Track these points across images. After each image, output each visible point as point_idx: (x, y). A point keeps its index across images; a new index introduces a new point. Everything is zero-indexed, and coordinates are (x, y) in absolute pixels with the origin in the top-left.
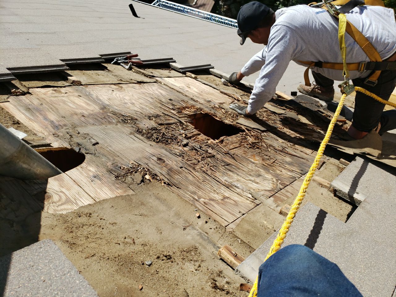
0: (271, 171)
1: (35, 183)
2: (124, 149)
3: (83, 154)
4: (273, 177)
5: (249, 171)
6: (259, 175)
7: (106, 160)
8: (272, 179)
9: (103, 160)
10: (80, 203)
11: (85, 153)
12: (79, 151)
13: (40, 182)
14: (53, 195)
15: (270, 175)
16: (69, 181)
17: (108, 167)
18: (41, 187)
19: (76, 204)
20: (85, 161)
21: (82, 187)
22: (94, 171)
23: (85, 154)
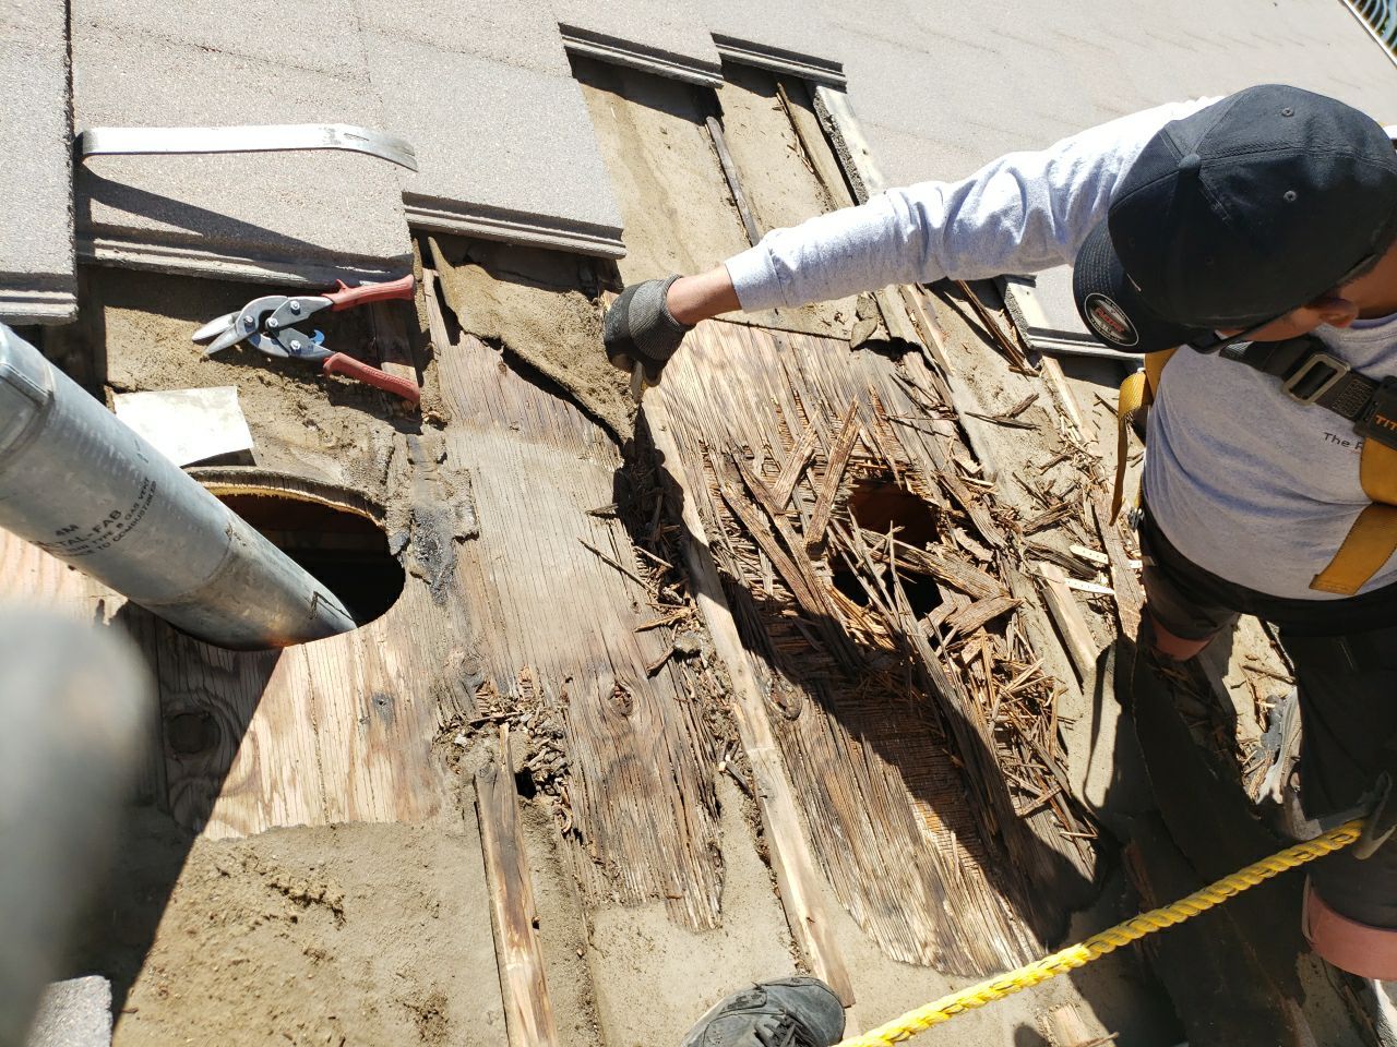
0: (946, 906)
1: (200, 661)
2: (540, 595)
3: (404, 570)
4: (931, 937)
5: (874, 871)
6: (893, 909)
7: (457, 635)
8: (925, 945)
9: (449, 626)
10: (277, 809)
11: (411, 573)
12: (399, 553)
13: (215, 663)
14: (223, 740)
15: (931, 924)
16: (295, 693)
17: (447, 670)
18: (207, 686)
19: (268, 809)
20: (391, 611)
21: (321, 738)
22: (392, 673)
23: (409, 577)
